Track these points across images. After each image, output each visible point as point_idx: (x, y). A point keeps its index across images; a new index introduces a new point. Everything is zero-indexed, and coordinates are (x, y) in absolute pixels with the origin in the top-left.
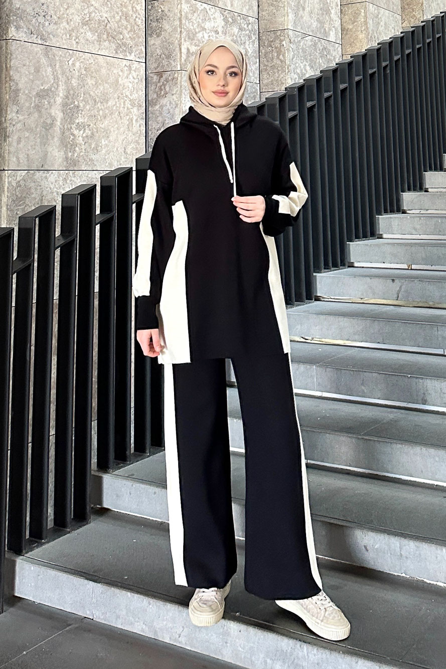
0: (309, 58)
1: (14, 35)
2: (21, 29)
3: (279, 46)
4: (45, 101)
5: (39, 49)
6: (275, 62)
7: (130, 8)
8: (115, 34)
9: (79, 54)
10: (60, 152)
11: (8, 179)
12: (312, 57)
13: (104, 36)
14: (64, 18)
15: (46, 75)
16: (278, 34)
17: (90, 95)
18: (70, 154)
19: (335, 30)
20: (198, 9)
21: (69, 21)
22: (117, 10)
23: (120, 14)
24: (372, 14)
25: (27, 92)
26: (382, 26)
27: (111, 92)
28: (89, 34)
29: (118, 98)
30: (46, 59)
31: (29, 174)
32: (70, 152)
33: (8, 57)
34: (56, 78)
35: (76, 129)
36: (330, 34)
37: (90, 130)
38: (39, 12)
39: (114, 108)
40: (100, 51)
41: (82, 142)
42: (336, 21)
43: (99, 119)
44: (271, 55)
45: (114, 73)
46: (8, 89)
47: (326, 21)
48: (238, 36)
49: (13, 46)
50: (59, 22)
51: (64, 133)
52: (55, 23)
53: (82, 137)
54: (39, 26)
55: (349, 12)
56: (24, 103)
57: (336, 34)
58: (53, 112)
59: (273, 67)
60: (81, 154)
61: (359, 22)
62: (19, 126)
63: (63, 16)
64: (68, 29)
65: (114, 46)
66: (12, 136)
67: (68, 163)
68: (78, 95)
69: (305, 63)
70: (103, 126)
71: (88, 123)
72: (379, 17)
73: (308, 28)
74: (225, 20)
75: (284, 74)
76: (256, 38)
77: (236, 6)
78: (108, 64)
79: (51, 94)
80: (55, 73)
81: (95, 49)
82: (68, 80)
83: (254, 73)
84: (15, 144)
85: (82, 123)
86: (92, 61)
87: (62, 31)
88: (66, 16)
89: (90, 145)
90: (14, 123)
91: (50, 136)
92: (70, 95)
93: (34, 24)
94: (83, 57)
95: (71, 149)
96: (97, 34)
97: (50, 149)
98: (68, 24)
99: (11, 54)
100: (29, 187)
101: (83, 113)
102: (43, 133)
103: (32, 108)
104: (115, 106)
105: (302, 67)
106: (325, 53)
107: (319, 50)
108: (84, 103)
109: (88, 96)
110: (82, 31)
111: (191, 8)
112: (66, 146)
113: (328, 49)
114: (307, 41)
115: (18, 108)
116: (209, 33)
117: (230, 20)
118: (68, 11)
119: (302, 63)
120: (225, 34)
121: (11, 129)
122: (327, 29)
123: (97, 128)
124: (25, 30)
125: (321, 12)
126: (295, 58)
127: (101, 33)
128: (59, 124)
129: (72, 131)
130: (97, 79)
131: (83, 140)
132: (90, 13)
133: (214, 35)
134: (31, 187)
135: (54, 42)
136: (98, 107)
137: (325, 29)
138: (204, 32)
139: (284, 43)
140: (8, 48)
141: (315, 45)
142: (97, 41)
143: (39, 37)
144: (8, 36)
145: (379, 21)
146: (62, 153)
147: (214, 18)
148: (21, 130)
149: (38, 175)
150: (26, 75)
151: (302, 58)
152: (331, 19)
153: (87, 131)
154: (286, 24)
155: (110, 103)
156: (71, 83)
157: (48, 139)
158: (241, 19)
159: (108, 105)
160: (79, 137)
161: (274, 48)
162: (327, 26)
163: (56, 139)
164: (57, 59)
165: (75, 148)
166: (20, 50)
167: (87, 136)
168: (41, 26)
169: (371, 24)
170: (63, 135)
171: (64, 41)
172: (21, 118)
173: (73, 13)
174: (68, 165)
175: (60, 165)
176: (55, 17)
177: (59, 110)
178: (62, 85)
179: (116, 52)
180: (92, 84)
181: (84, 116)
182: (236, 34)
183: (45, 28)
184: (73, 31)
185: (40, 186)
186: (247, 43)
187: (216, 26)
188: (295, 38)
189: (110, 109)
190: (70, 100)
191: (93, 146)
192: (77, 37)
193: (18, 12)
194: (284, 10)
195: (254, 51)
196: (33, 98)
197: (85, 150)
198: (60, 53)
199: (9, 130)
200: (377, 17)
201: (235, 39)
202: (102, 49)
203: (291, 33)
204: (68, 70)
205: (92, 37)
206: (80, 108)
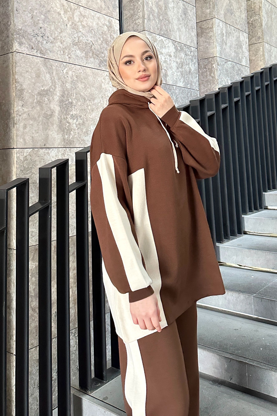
0: (230, 75)
1: (17, 49)
2: (24, 45)
3: (211, 67)
4: (45, 98)
5: (39, 61)
6: (208, 78)
7: (109, 36)
8: (99, 53)
9: (71, 66)
10: (58, 135)
11: (17, 155)
12: (232, 74)
13: (90, 54)
14: (58, 39)
15: (45, 79)
16: (210, 60)
17: (81, 95)
18: (66, 136)
19: (246, 58)
20: (157, 40)
21: (62, 41)
22: (100, 36)
23: (102, 39)
24: (267, 49)
25: (30, 91)
26: (273, 57)
27: (97, 93)
28: (78, 52)
29: (102, 98)
30: (45, 68)
31: (34, 151)
32: (67, 135)
33: (14, 65)
34: (54, 82)
35: (71, 119)
36: (242, 61)
37: (81, 119)
38: (38, 33)
39: (99, 105)
40: (87, 65)
41: (75, 127)
42: (246, 53)
43: (88, 112)
44: (206, 74)
45: (98, 81)
46: (14, 89)
47: (240, 53)
48: (184, 59)
49: (17, 57)
50: (55, 42)
51: (61, 121)
52: (52, 43)
53: (75, 124)
54: (38, 43)
55: (253, 49)
56: (28, 99)
57: (246, 61)
58: (52, 106)
59: (207, 81)
60: (75, 136)
61: (259, 55)
62: (25, 116)
63: (58, 37)
64: (62, 47)
65: (97, 61)
66: (18, 124)
67: (65, 143)
68: (71, 95)
69: (227, 78)
70: (91, 117)
71: (80, 115)
72: (271, 52)
73: (229, 56)
74: (176, 48)
75: (214, 85)
76: (196, 61)
77: (182, 39)
78: (93, 74)
79: (50, 93)
80: (53, 78)
81: (83, 63)
82: (64, 84)
83: (195, 84)
84: (21, 129)
85: (75, 115)
86: (82, 71)
87: (57, 49)
88: (60, 38)
89: (82, 130)
90: (20, 114)
91: (50, 123)
92: (65, 94)
93: (34, 42)
94: (74, 68)
95: (67, 133)
96: (84, 52)
97: (50, 133)
98: (61, 43)
99: (15, 63)
100: (34, 160)
101: (76, 107)
102: (44, 121)
103: (34, 103)
104: (100, 103)
105: (226, 81)
106: (240, 73)
107: (236, 70)
108: (76, 101)
109: (79, 96)
110: (73, 49)
111: (152, 39)
112: (63, 131)
113: (241, 70)
114: (228, 64)
115: (23, 103)
116: (165, 56)
117: (179, 48)
118: (61, 35)
119: (225, 78)
120: (176, 57)
121: (18, 118)
122: (240, 57)
123: (87, 118)
124: (27, 46)
125: (236, 47)
126: (221, 75)
127: (87, 52)
128: (57, 115)
129: (68, 120)
130: (85, 84)
131: (76, 127)
132: (79, 37)
133: (169, 58)
134: (36, 160)
135: (51, 56)
136: (87, 104)
137: (239, 58)
138: (162, 55)
139: (214, 65)
140: (14, 58)
141: (233, 67)
142: (85, 57)
143: (39, 51)
144: (13, 50)
145: (271, 54)
146: (60, 136)
147: (168, 47)
148: (26, 119)
149: (42, 151)
150: (29, 79)
151: (226, 75)
152: (243, 52)
153: (79, 120)
154: (215, 53)
155: (96, 101)
156: (65, 86)
157: (48, 126)
158: (186, 48)
159: (95, 102)
160: (73, 124)
161: (207, 69)
162: (240, 55)
163: (55, 126)
164: (54, 68)
165: (70, 132)
166: (23, 60)
167: (79, 124)
168: (40, 44)
169: (267, 56)
170: (60, 123)
171: (59, 56)
172: (26, 110)
173: (65, 36)
174: (65, 144)
175: (59, 144)
176: (51, 38)
177: (56, 105)
178: (59, 88)
179: (100, 66)
180: (82, 88)
181: (76, 110)
182: (183, 58)
183: (43, 45)
184: (66, 49)
185: (44, 159)
186: (191, 64)
187: (169, 52)
188: (221, 62)
189: (96, 105)
190: (66, 98)
191: (84, 131)
192: (69, 54)
193: (21, 32)
194: (214, 44)
195: (195, 70)
196: (36, 96)
197: (78, 133)
198: (56, 64)
199: (16, 119)
200: (270, 51)
201: (183, 61)
202: (89, 63)
203: (218, 59)
204: (63, 76)
205: (81, 54)
206: (73, 104)
